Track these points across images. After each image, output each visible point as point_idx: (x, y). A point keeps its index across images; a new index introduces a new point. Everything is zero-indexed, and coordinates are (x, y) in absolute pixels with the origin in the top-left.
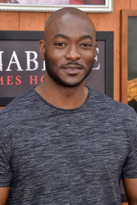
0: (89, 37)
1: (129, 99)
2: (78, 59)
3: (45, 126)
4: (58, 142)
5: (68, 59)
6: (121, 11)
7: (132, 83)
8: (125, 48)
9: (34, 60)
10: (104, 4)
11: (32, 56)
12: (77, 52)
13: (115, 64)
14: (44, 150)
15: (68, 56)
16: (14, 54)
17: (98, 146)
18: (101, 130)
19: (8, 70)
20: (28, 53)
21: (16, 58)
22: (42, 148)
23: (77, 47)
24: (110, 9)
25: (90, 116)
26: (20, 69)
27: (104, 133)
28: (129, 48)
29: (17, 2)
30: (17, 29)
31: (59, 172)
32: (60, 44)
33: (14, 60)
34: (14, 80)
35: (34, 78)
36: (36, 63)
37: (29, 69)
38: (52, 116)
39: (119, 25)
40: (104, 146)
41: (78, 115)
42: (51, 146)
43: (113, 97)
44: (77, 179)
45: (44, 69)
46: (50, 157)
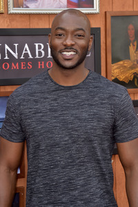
0: (82, 29)
1: (113, 78)
2: (73, 45)
3: (48, 98)
4: (55, 111)
5: (65, 45)
6: (106, 12)
7: (115, 66)
8: (109, 40)
9: (41, 50)
10: (93, 7)
11: (40, 47)
12: (72, 40)
13: (102, 52)
14: (43, 116)
15: (65, 43)
16: (26, 46)
17: (85, 115)
18: (90, 102)
19: (22, 57)
20: (37, 45)
21: (28, 49)
22: (41, 114)
23: (72, 37)
24: (98, 11)
25: (84, 92)
26: (31, 57)
27: (92, 105)
28: (112, 40)
29: (28, 7)
30: (28, 27)
31: (52, 133)
32: (60, 35)
33: (26, 50)
34: (26, 65)
35: (41, 63)
36: (43, 52)
37: (37, 57)
38: (54, 91)
39: (104, 20)
40: (89, 115)
41: (74, 91)
42: (49, 113)
43: (100, 74)
44: (66, 139)
45: (49, 56)
46: (46, 122)
